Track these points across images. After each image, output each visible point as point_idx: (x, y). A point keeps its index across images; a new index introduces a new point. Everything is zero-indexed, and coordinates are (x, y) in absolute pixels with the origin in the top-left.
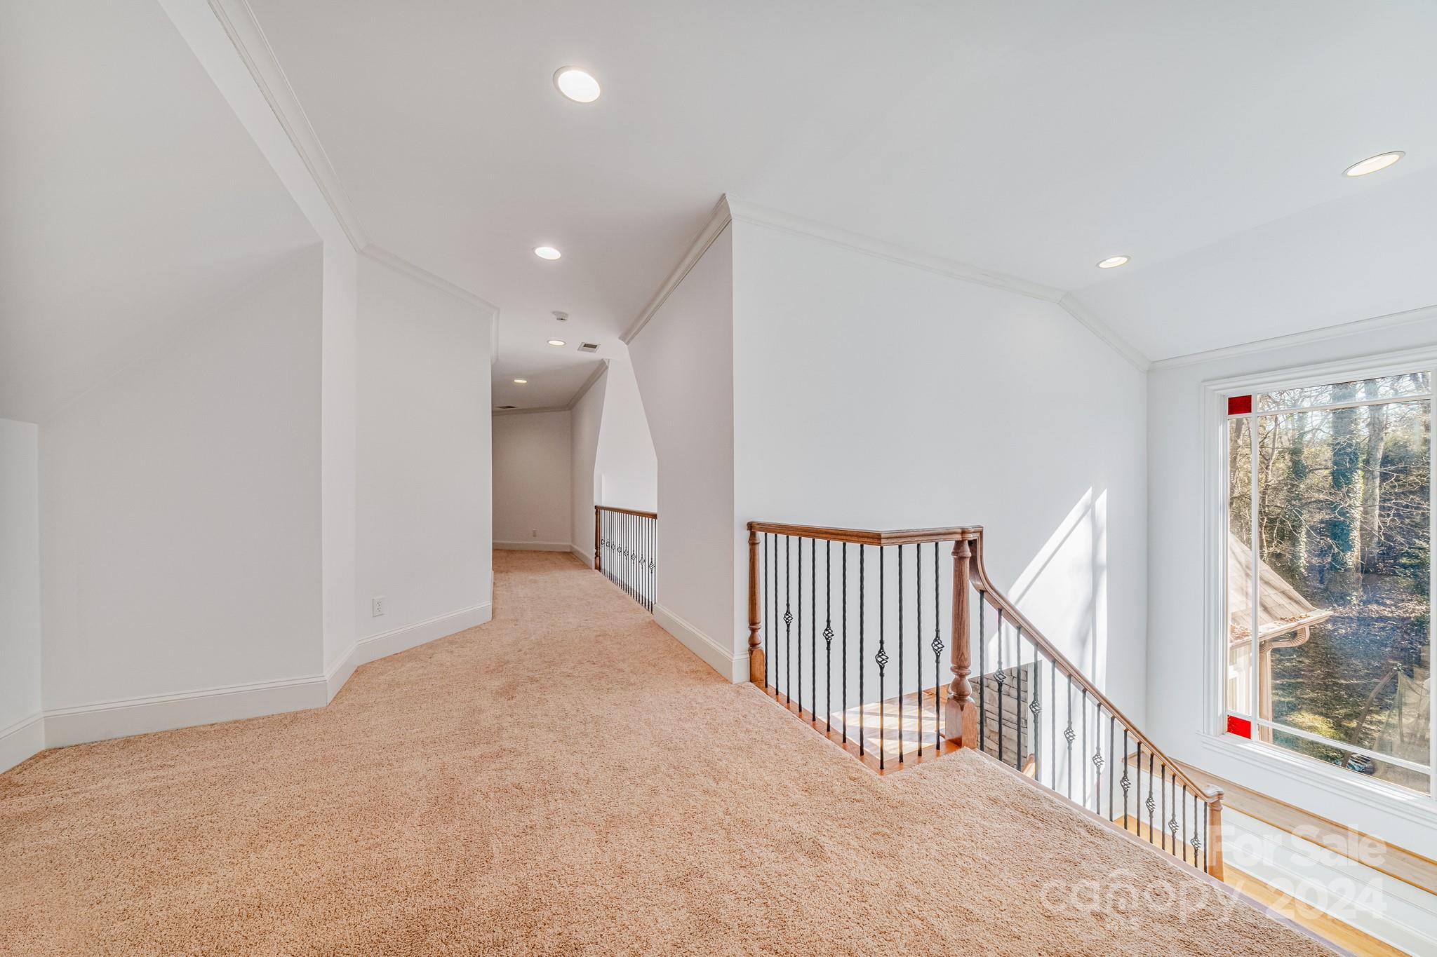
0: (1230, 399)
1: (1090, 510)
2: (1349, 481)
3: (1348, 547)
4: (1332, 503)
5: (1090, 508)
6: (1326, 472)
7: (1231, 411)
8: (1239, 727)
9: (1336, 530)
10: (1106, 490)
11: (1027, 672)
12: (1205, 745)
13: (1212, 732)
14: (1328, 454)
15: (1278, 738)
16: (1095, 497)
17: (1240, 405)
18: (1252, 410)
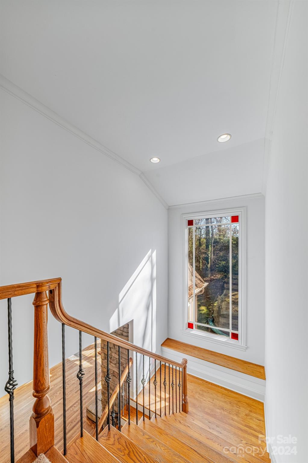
0: (188, 221)
1: (151, 258)
2: (209, 248)
3: (208, 263)
4: (206, 253)
5: (151, 256)
6: (205, 245)
7: (189, 225)
8: (190, 326)
9: (206, 259)
10: (156, 250)
11: (128, 325)
12: (183, 334)
13: (184, 329)
14: (205, 241)
15: (199, 328)
16: (152, 253)
17: (190, 223)
18: (193, 225)
